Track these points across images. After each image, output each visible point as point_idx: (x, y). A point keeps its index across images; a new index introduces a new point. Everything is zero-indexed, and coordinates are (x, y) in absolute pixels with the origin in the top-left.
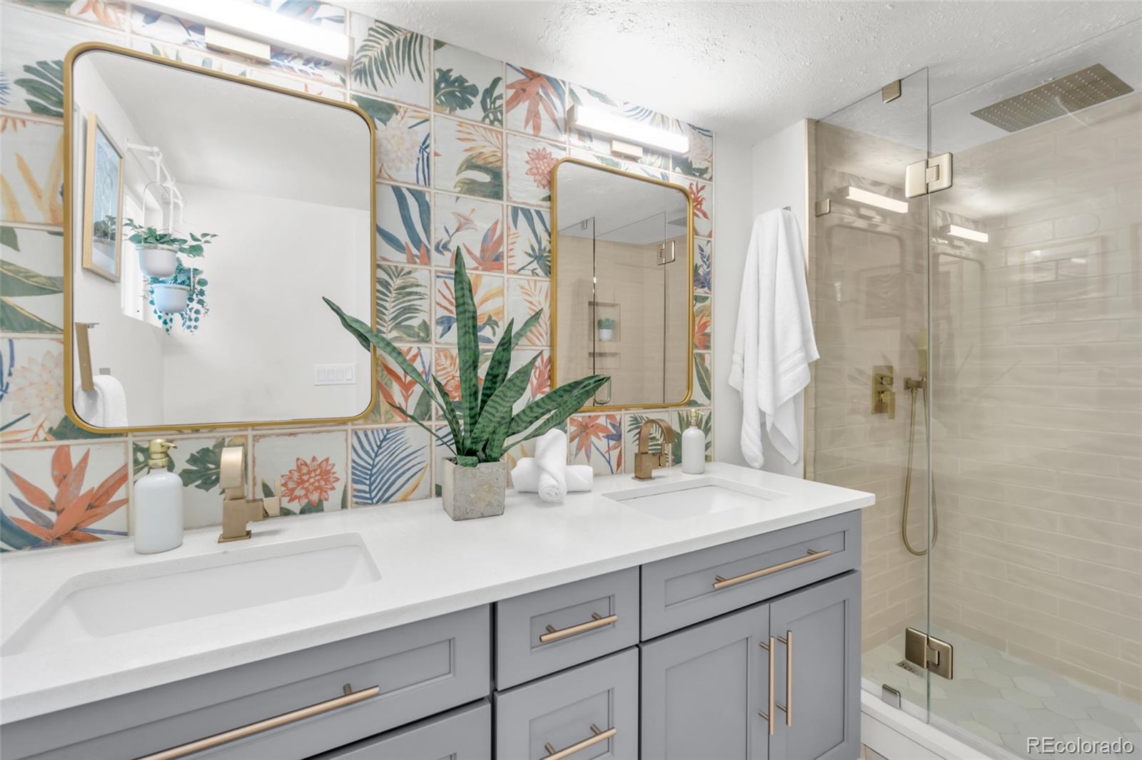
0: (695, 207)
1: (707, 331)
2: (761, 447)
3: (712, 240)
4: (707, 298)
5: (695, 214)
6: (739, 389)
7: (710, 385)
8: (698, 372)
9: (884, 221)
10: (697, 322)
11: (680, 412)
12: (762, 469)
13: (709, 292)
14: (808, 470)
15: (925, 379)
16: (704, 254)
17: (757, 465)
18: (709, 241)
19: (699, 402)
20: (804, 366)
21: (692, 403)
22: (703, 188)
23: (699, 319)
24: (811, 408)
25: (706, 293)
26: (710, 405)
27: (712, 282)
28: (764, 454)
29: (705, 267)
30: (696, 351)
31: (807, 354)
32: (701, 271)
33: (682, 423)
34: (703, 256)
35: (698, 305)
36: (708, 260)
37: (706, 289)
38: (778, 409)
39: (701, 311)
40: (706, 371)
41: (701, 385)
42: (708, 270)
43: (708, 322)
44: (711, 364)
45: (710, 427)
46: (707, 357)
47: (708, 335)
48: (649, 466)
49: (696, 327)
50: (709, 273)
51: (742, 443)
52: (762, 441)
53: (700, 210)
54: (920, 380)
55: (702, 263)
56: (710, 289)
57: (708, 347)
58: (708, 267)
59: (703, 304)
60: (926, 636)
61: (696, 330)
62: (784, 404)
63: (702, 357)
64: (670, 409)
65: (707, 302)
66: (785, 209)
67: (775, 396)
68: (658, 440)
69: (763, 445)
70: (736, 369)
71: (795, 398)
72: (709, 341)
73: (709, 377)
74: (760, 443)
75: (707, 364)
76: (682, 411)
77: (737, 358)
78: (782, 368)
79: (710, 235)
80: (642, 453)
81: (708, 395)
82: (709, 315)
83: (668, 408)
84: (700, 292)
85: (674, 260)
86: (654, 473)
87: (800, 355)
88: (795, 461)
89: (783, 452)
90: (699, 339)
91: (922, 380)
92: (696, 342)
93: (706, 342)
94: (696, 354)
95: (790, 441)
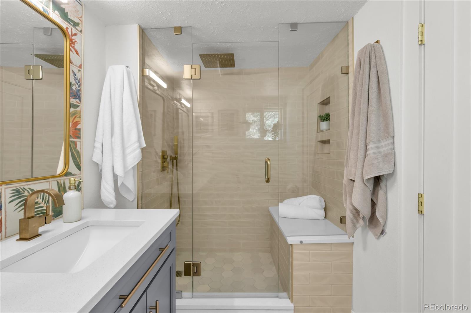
0: (70, 44)
1: (78, 127)
2: (115, 195)
3: (82, 70)
4: (78, 106)
5: (70, 50)
6: (99, 163)
7: (80, 161)
8: (72, 153)
9: (158, 90)
10: (71, 120)
11: (59, 181)
12: (116, 207)
13: (79, 102)
14: (139, 203)
15: (177, 156)
16: (76, 77)
17: (112, 206)
18: (79, 70)
19: (73, 173)
20: (139, 151)
21: (68, 174)
22: (75, 34)
23: (73, 118)
24: (140, 172)
25: (78, 103)
26: (81, 174)
27: (82, 96)
28: (116, 199)
29: (77, 86)
30: (71, 139)
31: (140, 144)
32: (74, 88)
33: (60, 188)
34: (76, 79)
35: (72, 110)
36: (79, 82)
37: (78, 100)
38: (126, 173)
39: (74, 114)
40: (78, 152)
41: (74, 162)
42: (79, 88)
43: (79, 121)
44: (81, 149)
45: (81, 187)
46: (78, 143)
47: (79, 130)
48: (35, 227)
49: (71, 124)
50: (79, 90)
51: (102, 194)
52: (115, 191)
53: (73, 47)
54: (175, 156)
55: (75, 83)
56: (80, 100)
57: (79, 138)
58: (79, 87)
59: (76, 109)
60: (191, 262)
61: (71, 125)
62: (129, 170)
63: (75, 144)
64: (50, 180)
65: (78, 109)
66: (127, 67)
67: (125, 167)
68: (40, 204)
69: (116, 194)
70: (98, 151)
71: (133, 168)
72: (80, 134)
73: (79, 156)
74: (114, 193)
75: (78, 148)
76: (60, 180)
77: (98, 145)
78: (128, 151)
79: (80, 67)
80: (28, 218)
81: (79, 168)
82: (80, 117)
83: (49, 179)
84: (73, 101)
85: (42, 79)
86: (41, 230)
87: (137, 144)
88: (132, 199)
89: (126, 196)
90: (73, 132)
91: (176, 156)
92: (71, 134)
93: (77, 134)
94: (71, 141)
95: (131, 189)
